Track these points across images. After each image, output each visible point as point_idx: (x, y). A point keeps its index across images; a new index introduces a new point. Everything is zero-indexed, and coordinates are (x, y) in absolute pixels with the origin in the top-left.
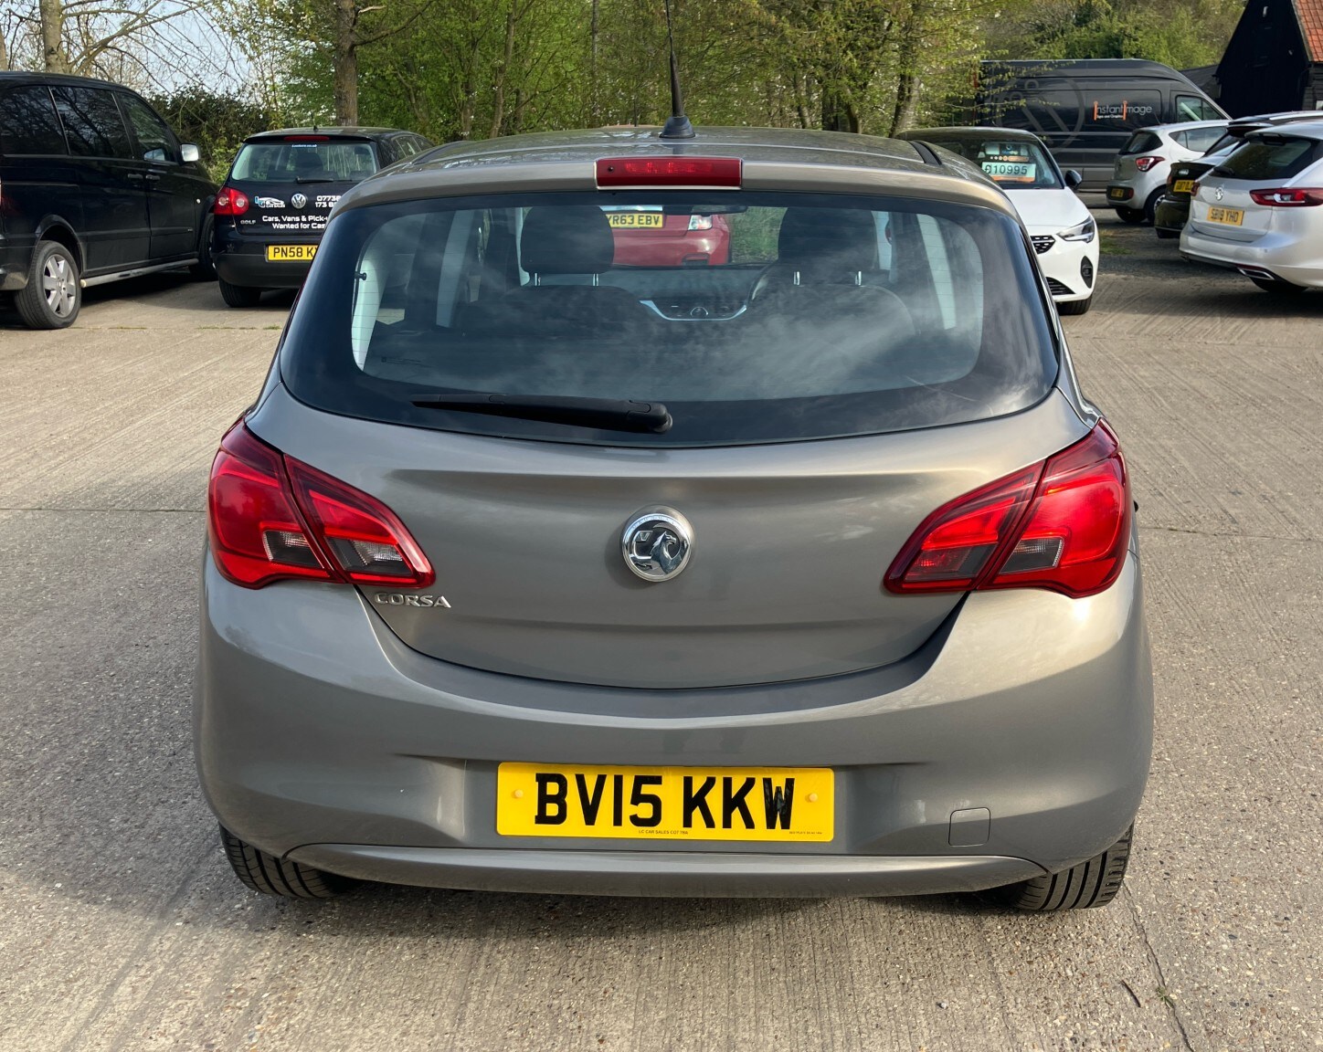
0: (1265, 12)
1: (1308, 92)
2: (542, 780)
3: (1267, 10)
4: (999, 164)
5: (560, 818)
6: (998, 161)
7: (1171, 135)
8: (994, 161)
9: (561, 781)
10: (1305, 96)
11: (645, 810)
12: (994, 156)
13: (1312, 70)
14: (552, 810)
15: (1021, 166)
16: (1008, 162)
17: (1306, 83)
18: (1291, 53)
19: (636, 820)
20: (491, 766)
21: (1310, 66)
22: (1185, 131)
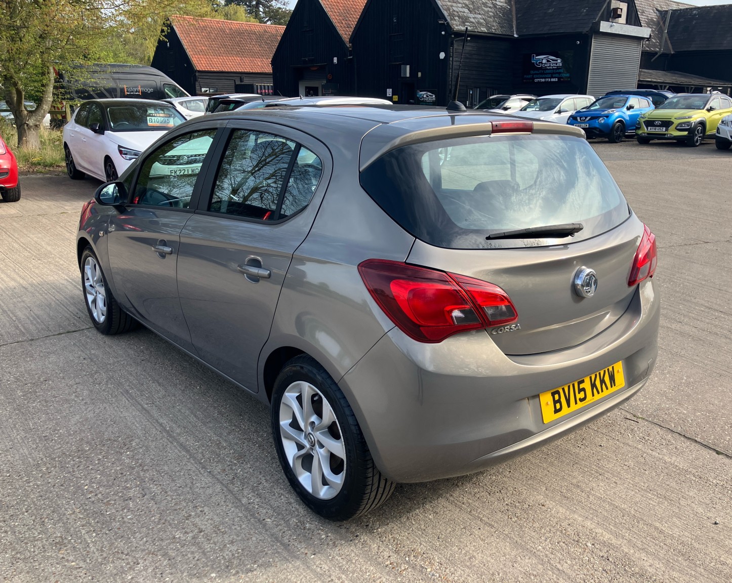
0: (168, 45)
1: (197, 84)
2: (553, 394)
3: (170, 44)
4: (156, 118)
5: (560, 409)
6: (154, 116)
7: (179, 103)
8: (152, 116)
9: (558, 392)
10: (196, 86)
11: (582, 395)
12: (152, 114)
13: (197, 74)
14: (558, 406)
15: (166, 118)
16: (159, 117)
17: (195, 80)
18: (186, 65)
19: (581, 400)
20: (538, 396)
21: (196, 72)
22: (185, 101)
